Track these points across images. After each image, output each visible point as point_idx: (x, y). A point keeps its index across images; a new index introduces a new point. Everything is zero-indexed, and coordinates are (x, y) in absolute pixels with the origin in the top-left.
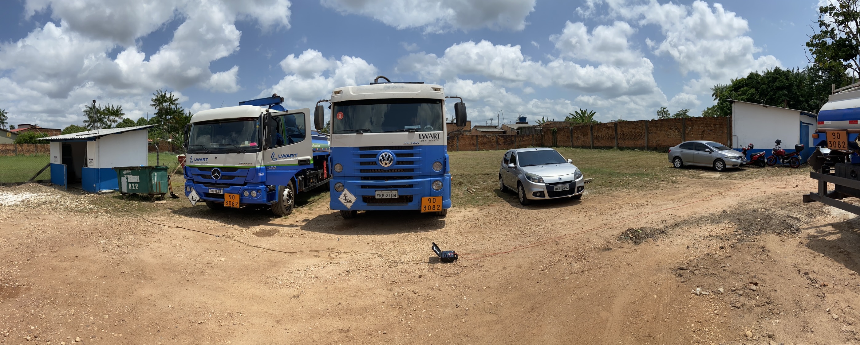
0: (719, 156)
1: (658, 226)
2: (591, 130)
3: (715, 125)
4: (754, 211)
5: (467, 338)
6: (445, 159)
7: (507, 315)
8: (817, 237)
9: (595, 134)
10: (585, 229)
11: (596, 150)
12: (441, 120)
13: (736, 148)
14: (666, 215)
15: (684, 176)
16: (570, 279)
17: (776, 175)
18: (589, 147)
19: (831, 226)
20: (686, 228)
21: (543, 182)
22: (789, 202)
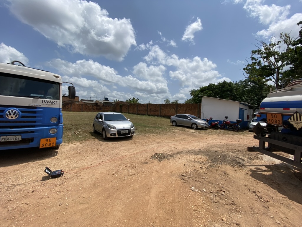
0: (194, 122)
1: (169, 153)
2: (137, 107)
3: (192, 107)
4: (216, 151)
5: (66, 224)
6: (60, 116)
7: (94, 203)
8: (257, 171)
9: (138, 108)
10: (135, 152)
11: (138, 115)
12: (58, 94)
13: (202, 119)
14: (172, 147)
15: (178, 130)
16: (128, 179)
17: (225, 134)
18: (135, 114)
19: (264, 167)
20: (182, 155)
21: (116, 129)
22: (236, 150)
